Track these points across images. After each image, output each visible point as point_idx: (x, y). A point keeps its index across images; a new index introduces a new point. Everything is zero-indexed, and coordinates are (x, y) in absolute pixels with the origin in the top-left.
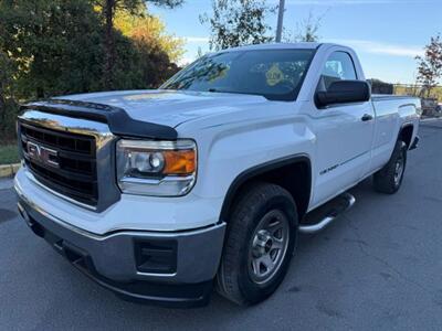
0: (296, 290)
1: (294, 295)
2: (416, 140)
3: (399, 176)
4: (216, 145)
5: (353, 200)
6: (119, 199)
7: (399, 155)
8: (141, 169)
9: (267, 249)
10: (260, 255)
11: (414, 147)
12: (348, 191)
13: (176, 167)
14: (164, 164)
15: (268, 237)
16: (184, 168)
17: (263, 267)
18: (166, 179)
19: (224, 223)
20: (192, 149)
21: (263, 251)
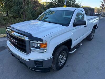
0: (68, 66)
1: (67, 67)
2: (98, 27)
3: (93, 36)
4: (51, 41)
5: (81, 44)
6: (31, 52)
7: (93, 32)
8: (35, 47)
9: (62, 59)
10: (60, 60)
11: (97, 29)
12: (80, 42)
13: (43, 46)
14: (40, 46)
15: (62, 57)
16: (44, 47)
17: (61, 62)
18: (41, 49)
19: (53, 57)
20: (46, 43)
21: (61, 59)
